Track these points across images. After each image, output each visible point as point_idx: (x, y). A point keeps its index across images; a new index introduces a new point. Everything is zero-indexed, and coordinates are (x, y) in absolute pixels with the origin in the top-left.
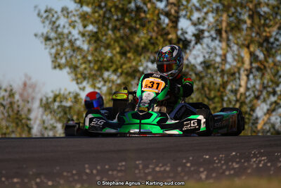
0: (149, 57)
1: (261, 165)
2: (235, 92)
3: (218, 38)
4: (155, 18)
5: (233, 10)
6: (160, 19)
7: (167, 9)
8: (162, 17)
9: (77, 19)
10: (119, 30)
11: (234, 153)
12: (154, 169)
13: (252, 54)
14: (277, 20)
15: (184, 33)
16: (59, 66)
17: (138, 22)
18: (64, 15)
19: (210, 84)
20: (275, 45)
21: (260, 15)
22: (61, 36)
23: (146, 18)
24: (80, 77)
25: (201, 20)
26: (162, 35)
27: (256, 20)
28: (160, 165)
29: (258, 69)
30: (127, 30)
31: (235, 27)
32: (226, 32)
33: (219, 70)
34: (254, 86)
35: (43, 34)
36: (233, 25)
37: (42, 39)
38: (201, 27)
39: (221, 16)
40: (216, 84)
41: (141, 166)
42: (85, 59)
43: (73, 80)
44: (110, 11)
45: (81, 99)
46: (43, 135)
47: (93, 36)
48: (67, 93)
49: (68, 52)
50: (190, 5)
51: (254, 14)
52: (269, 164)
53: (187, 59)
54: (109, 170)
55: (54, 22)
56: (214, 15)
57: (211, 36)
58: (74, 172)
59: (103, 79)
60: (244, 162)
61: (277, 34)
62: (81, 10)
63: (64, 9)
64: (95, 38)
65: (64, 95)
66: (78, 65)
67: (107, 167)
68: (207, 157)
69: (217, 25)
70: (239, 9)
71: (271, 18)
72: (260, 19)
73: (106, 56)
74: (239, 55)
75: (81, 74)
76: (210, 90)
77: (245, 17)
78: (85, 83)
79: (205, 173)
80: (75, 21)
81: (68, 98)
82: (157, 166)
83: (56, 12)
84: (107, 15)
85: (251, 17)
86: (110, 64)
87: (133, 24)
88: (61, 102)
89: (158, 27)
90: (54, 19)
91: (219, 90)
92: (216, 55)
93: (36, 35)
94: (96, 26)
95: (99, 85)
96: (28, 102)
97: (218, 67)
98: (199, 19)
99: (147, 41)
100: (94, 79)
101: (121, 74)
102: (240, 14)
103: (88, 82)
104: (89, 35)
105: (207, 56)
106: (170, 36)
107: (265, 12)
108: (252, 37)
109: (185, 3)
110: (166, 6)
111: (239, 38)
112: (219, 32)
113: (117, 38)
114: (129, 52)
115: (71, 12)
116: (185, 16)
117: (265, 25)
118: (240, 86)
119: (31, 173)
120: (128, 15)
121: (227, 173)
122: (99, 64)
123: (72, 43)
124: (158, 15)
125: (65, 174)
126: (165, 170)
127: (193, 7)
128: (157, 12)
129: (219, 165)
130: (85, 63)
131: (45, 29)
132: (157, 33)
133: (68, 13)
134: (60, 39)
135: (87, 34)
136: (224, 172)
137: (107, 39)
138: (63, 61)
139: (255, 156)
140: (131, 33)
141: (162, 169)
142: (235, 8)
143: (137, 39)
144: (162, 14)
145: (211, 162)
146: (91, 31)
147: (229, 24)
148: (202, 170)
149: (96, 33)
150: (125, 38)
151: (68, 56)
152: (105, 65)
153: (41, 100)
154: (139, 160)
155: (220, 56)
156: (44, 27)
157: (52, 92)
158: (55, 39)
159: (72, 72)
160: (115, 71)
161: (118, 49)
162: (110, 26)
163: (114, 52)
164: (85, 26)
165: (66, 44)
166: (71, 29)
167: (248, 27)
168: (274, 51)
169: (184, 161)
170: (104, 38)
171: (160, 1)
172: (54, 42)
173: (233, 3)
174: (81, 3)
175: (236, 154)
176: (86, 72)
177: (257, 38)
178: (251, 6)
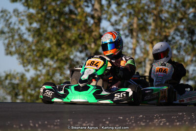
0: (78, 48)
1: (161, 124)
3: (130, 36)
4: (84, 19)
5: (141, 15)
6: (87, 20)
7: (93, 13)
9: (25, 18)
10: (56, 27)
11: (141, 116)
12: (81, 124)
14: (174, 24)
15: (105, 31)
16: (10, 53)
18: (15, 15)
21: (162, 20)
23: (77, 19)
24: (25, 62)
25: (118, 22)
26: (88, 32)
27: (159, 23)
28: (86, 122)
30: (62, 28)
31: (143, 28)
36: (141, 26)
38: (118, 27)
39: (133, 19)
41: (71, 122)
42: (30, 49)
44: (50, 13)
45: (26, 78)
48: (16, 73)
49: (17, 42)
50: (110, 10)
51: (158, 18)
52: (168, 124)
54: (47, 124)
55: (8, 20)
56: (128, 18)
57: (125, 34)
58: (22, 125)
59: (43, 64)
60: (149, 122)
61: (174, 34)
62: (28, 12)
63: (15, 11)
64: (38, 33)
66: (25, 53)
67: (46, 122)
68: (121, 118)
69: (130, 26)
70: (146, 14)
71: (170, 21)
72: (162, 23)
73: (45, 47)
74: (145, 49)
75: (27, 60)
77: (150, 21)
78: (29, 67)
80: (23, 20)
81: (17, 77)
82: (84, 123)
83: (9, 13)
84: (48, 16)
85: (154, 21)
86: (48, 53)
87: (67, 23)
88: (11, 80)
89: (85, 26)
90: (7, 18)
92: (128, 48)
94: (39, 24)
95: (40, 68)
98: (116, 21)
99: (77, 36)
100: (36, 64)
101: (57, 60)
102: (147, 18)
103: (32, 66)
104: (33, 31)
106: (94, 33)
107: (166, 18)
108: (155, 36)
109: (106, 8)
110: (92, 11)
111: (145, 36)
112: (131, 31)
113: (54, 33)
114: (63, 44)
115: (21, 13)
116: (106, 19)
117: (165, 27)
118: (145, 72)
120: (63, 16)
121: (136, 129)
122: (40, 52)
123: (20, 36)
124: (86, 17)
127: (112, 13)
128: (85, 15)
129: (130, 123)
130: (30, 51)
132: (84, 31)
133: (18, 14)
134: (12, 32)
135: (32, 30)
137: (47, 34)
138: (13, 49)
139: (157, 118)
140: (65, 30)
141: (88, 125)
142: (143, 14)
143: (69, 35)
144: (89, 16)
146: (35, 28)
147: (138, 25)
149: (39, 29)
150: (60, 34)
151: (17, 46)
152: (45, 53)
154: (70, 119)
155: (132, 49)
157: (5, 72)
159: (20, 58)
160: (52, 58)
161: (55, 42)
162: (50, 24)
163: (52, 44)
164: (31, 24)
165: (16, 37)
166: (20, 26)
167: (152, 29)
169: (104, 120)
170: (44, 33)
171: (88, 6)
172: (7, 35)
173: (142, 10)
174: (28, 6)
175: (143, 117)
176: (31, 58)
177: (159, 37)
178: (155, 12)
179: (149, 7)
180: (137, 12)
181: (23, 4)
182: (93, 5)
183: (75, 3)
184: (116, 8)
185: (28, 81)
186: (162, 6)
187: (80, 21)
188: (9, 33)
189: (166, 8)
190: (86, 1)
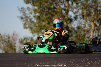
1: (98, 63)
2: (89, 37)
3: (83, 18)
4: (60, 11)
5: (88, 8)
6: (62, 11)
7: (65, 8)
9: (32, 11)
10: (47, 15)
13: (95, 24)
15: (71, 16)
16: (26, 28)
17: (54, 12)
18: (28, 10)
19: (80, 34)
21: (98, 11)
24: (33, 32)
26: (63, 17)
27: (96, 12)
28: (62, 63)
29: (97, 29)
30: (50, 15)
31: (89, 15)
32: (85, 16)
33: (83, 30)
34: (95, 36)
35: (20, 17)
38: (77, 14)
39: (84, 10)
40: (82, 34)
41: (55, 63)
43: (31, 33)
44: (44, 8)
46: (20, 52)
48: (29, 37)
50: (73, 7)
51: (96, 10)
53: (72, 26)
56: (82, 10)
57: (80, 18)
58: (32, 65)
59: (42, 32)
60: (92, 62)
62: (34, 8)
63: (28, 8)
64: (39, 18)
66: (33, 27)
67: (43, 63)
68: (79, 60)
69: (83, 14)
70: (90, 8)
72: (98, 12)
73: (42, 25)
74: (90, 24)
76: (80, 36)
77: (92, 11)
78: (35, 34)
81: (29, 39)
83: (25, 9)
84: (43, 10)
85: (94, 11)
86: (44, 27)
87: (52, 13)
88: (26, 40)
89: (61, 14)
90: (24, 11)
91: (83, 37)
92: (82, 24)
93: (18, 17)
94: (39, 13)
95: (40, 34)
96: (15, 40)
97: (83, 29)
98: (76, 12)
100: (38, 33)
104: (37, 17)
105: (79, 25)
106: (66, 18)
107: (100, 9)
108: (95, 18)
109: (71, 6)
111: (90, 18)
112: (83, 16)
113: (47, 18)
114: (51, 23)
115: (30, 9)
116: (71, 11)
117: (99, 14)
118: (90, 35)
119: (16, 65)
120: (50, 10)
121: (86, 66)
122: (40, 27)
123: (31, 20)
125: (28, 66)
127: (74, 8)
128: (61, 9)
129: (83, 63)
130: (35, 27)
131: (21, 15)
134: (26, 18)
138: (27, 26)
139: (96, 60)
140: (52, 16)
144: (63, 9)
145: (80, 62)
147: (87, 13)
148: (77, 65)
149: (39, 16)
150: (49, 18)
151: (29, 24)
152: (42, 27)
153: (19, 40)
154: (55, 61)
155: (84, 25)
157: (23, 37)
159: (30, 30)
161: (47, 22)
162: (44, 14)
163: (46, 23)
164: (35, 14)
165: (29, 20)
166: (30, 15)
167: (93, 15)
169: (71, 62)
170: (42, 18)
171: (62, 5)
172: (24, 19)
173: (88, 6)
174: (34, 5)
175: (89, 59)
176: (36, 30)
177: (97, 19)
178: (95, 7)
179: (91, 4)
180: (86, 7)
181: (32, 5)
182: (65, 4)
183: (56, 3)
186: (98, 4)
187: (59, 12)
189: (100, 5)
190: (62, 2)
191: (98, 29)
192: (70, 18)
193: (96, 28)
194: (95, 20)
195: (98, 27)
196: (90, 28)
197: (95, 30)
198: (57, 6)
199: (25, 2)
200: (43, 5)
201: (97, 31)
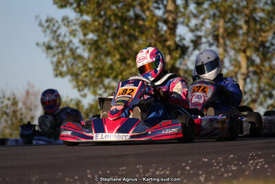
1: (258, 167)
3: (216, 44)
4: (154, 26)
5: (229, 16)
6: (158, 26)
7: (166, 16)
8: (161, 24)
9: (77, 27)
10: (119, 37)
11: (232, 156)
12: (154, 173)
13: (249, 59)
14: (272, 25)
15: (182, 39)
16: (61, 74)
17: (137, 30)
18: (65, 25)
20: (271, 50)
21: (255, 21)
22: (62, 45)
23: (145, 25)
24: (81, 84)
25: (198, 27)
26: (160, 42)
27: (252, 25)
28: (160, 169)
29: (255, 73)
30: (126, 38)
31: (232, 33)
32: (223, 38)
34: (251, 90)
35: (44, 44)
36: (230, 30)
37: (44, 48)
38: (199, 33)
39: (218, 22)
41: (141, 170)
42: (86, 67)
43: (75, 87)
44: (110, 19)
45: (83, 106)
47: (93, 44)
48: (69, 100)
49: (69, 60)
50: (187, 12)
51: (250, 20)
52: (266, 166)
53: (186, 65)
55: (55, 32)
56: (211, 21)
57: (208, 42)
58: (76, 177)
59: (104, 86)
60: (242, 164)
61: (273, 38)
62: (81, 19)
63: (65, 19)
64: (95, 46)
65: (66, 102)
66: (79, 72)
67: (108, 172)
68: (206, 160)
69: (215, 31)
70: (235, 15)
71: (267, 23)
72: (256, 24)
73: (106, 64)
74: (236, 60)
75: (83, 81)
77: (241, 22)
78: (86, 91)
79: (204, 176)
80: (76, 30)
82: (157, 170)
83: (57, 22)
84: (107, 24)
85: (247, 22)
86: (110, 71)
87: (132, 32)
89: (156, 34)
90: (55, 28)
93: (37, 44)
94: (96, 34)
95: (100, 92)
96: (31, 110)
98: (196, 25)
100: (94, 86)
102: (237, 20)
103: (89, 89)
104: (89, 43)
106: (168, 43)
107: (261, 18)
108: (247, 42)
109: (182, 10)
110: (164, 13)
111: (235, 43)
112: (216, 38)
113: (117, 45)
114: (129, 59)
115: (72, 21)
116: (183, 23)
117: (261, 30)
119: (34, 179)
120: (127, 22)
121: (226, 175)
122: (99, 71)
123: (73, 51)
124: (156, 23)
125: (67, 179)
126: (165, 173)
127: (191, 15)
128: (155, 19)
129: (218, 167)
130: (86, 70)
131: (47, 38)
132: (156, 40)
133: (69, 22)
134: (61, 47)
135: (87, 42)
136: (222, 175)
137: (107, 47)
138: (64, 69)
139: (252, 158)
140: (131, 41)
141: (162, 173)
142: (232, 14)
143: (136, 46)
144: (160, 21)
145: (209, 165)
146: (92, 39)
147: (225, 30)
148: (201, 172)
149: (96, 41)
150: (125, 45)
151: (69, 64)
152: (105, 72)
154: (139, 165)
156: (46, 36)
158: (57, 48)
159: (73, 80)
160: (115, 78)
161: (118, 57)
162: (110, 34)
163: (114, 59)
164: (85, 35)
165: (68, 53)
166: (72, 38)
167: (244, 34)
168: (269, 55)
169: (184, 165)
170: (104, 46)
171: (159, 8)
172: (56, 51)
173: (230, 10)
174: (81, 12)
175: (234, 157)
176: (87, 79)
177: (253, 43)
178: (247, 11)
179: (238, 5)
180: (222, 13)
181: (75, 9)
182: (165, 6)
183: (141, 5)
184: (195, 8)
185: (85, 110)
186: (256, 3)
187: (151, 27)
188: (58, 47)
189: (261, 5)
190: (156, 2)
191: (259, 71)
192: (180, 44)
193: (251, 69)
194: (248, 46)
195: (257, 66)
196: (236, 70)
197: (251, 74)
198: (143, 11)
199: (55, 3)
200: (106, 9)
201: (255, 78)
